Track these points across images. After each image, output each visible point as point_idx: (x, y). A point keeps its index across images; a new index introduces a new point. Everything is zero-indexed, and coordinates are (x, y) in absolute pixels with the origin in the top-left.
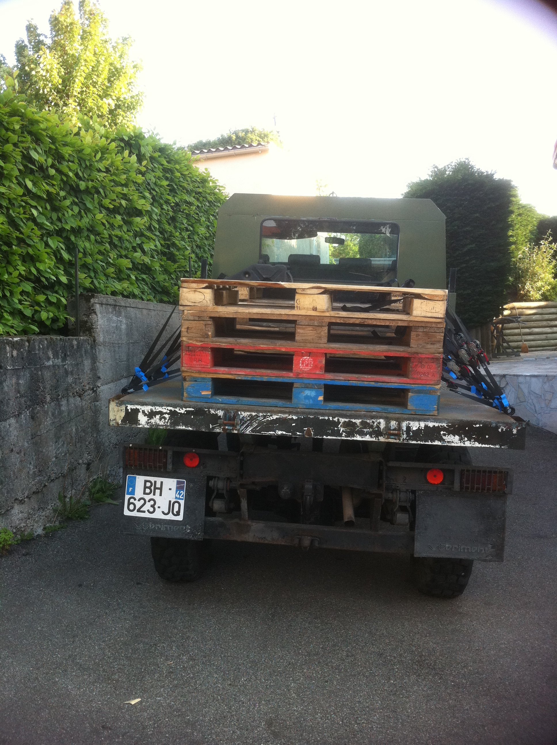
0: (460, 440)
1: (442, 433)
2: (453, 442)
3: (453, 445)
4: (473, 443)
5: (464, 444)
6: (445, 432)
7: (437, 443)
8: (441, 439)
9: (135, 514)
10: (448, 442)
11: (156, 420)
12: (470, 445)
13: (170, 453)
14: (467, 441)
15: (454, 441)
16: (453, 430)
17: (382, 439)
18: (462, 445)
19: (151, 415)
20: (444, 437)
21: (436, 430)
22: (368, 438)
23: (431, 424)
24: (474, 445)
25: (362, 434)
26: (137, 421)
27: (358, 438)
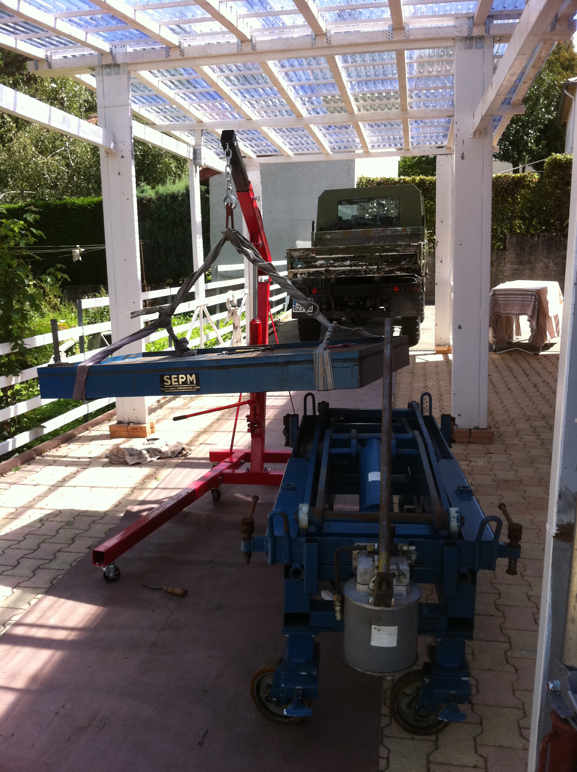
1: (395, 271)
3: (398, 275)
5: (402, 274)
7: (393, 275)
9: (297, 311)
11: (303, 275)
13: (307, 289)
15: (399, 273)
16: (398, 270)
17: (376, 275)
19: (301, 274)
21: (393, 270)
22: (371, 275)
23: (391, 269)
25: (369, 274)
26: (297, 277)
27: (368, 275)
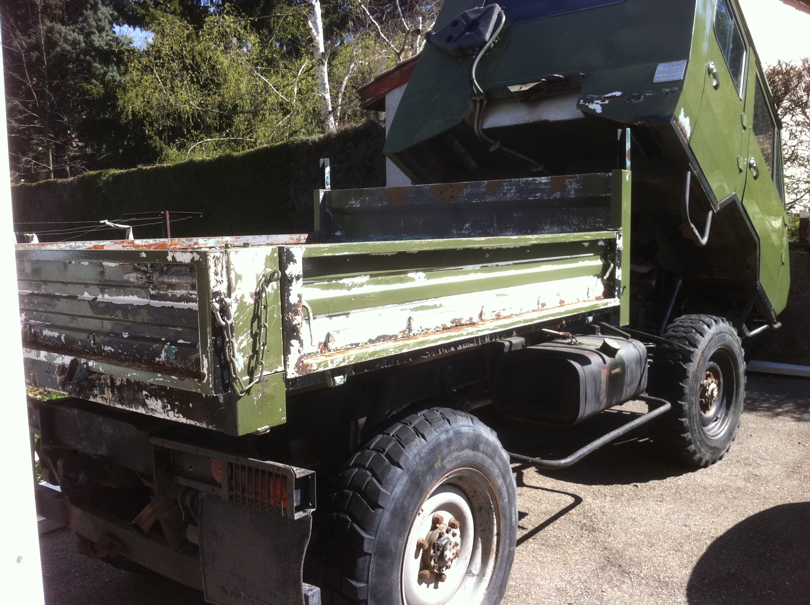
0: (164, 407)
1: (144, 393)
2: (156, 411)
3: (157, 415)
4: (177, 415)
5: (168, 415)
6: (146, 393)
8: (144, 405)
10: (152, 410)
12: (174, 419)
14: (170, 410)
15: (156, 408)
18: (167, 418)
20: (146, 400)
24: (178, 420)
